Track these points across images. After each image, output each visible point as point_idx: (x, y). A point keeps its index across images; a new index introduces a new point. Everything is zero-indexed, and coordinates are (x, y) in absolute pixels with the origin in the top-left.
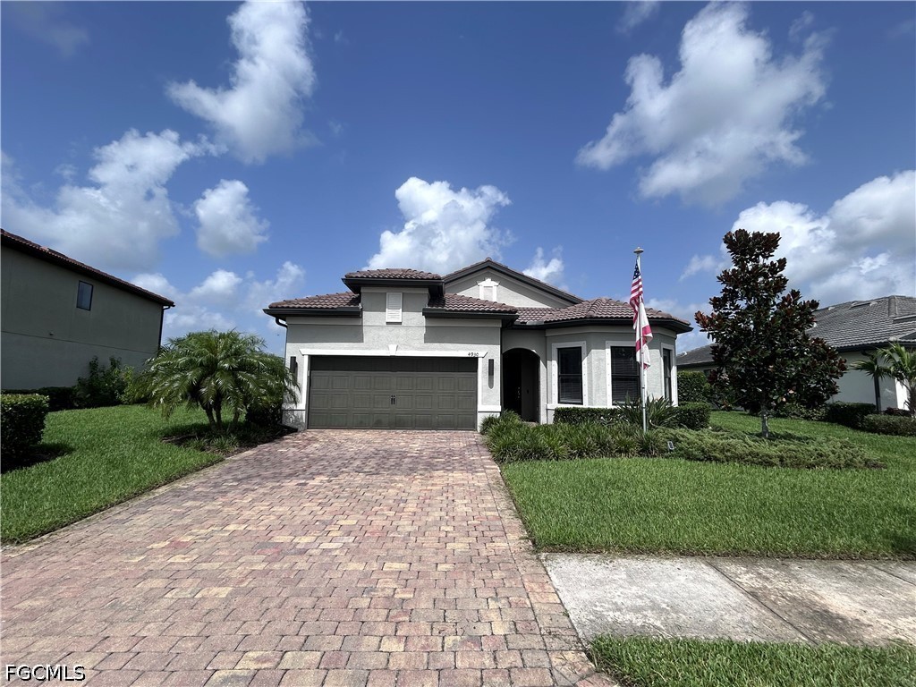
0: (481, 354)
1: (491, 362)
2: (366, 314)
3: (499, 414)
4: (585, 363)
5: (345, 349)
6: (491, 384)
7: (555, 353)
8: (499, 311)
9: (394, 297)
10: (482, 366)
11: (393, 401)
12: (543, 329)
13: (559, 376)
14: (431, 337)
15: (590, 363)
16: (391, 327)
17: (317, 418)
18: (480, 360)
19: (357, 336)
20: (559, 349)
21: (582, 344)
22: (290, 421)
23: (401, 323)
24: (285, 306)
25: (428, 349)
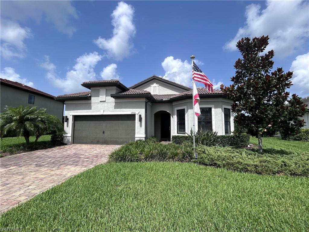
0: (137, 113)
1: (140, 116)
2: (92, 98)
3: (144, 139)
4: (186, 115)
5: (85, 112)
6: (141, 126)
7: (176, 112)
9: (103, 91)
10: (137, 117)
11: (104, 132)
12: (172, 101)
13: (178, 122)
14: (117, 106)
15: (188, 116)
16: (102, 103)
17: (75, 140)
18: (136, 115)
19: (89, 108)
20: (178, 110)
21: (185, 107)
22: (65, 141)
23: (105, 101)
24: (64, 96)
25: (116, 111)
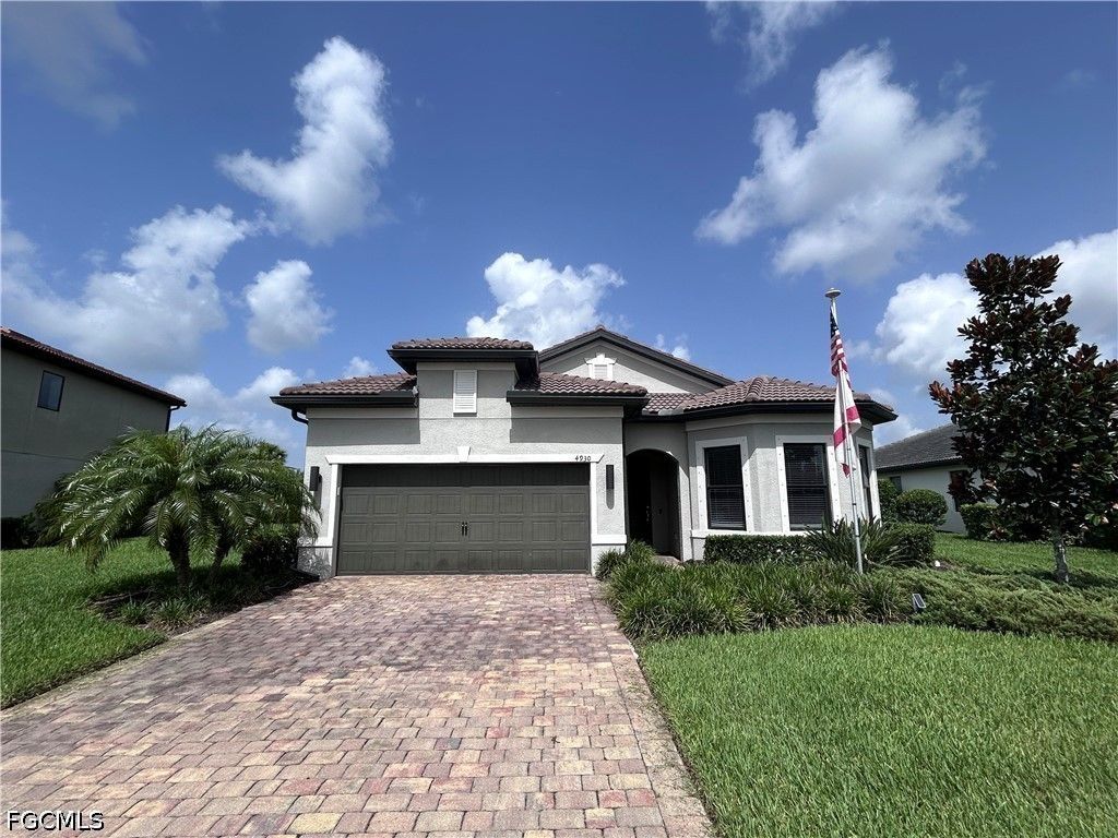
0: (594, 458)
1: (610, 469)
2: (422, 401)
3: (623, 549)
4: (746, 469)
5: (392, 453)
6: (610, 503)
7: (700, 455)
8: (620, 394)
9: (465, 376)
10: (597, 476)
11: (465, 530)
12: (682, 421)
13: (708, 489)
14: (520, 433)
15: (753, 468)
16: (460, 421)
17: (352, 559)
18: (593, 467)
19: (411, 435)
20: (707, 450)
21: (742, 441)
22: (308, 564)
23: (474, 414)
24: (304, 391)
25: (515, 452)
